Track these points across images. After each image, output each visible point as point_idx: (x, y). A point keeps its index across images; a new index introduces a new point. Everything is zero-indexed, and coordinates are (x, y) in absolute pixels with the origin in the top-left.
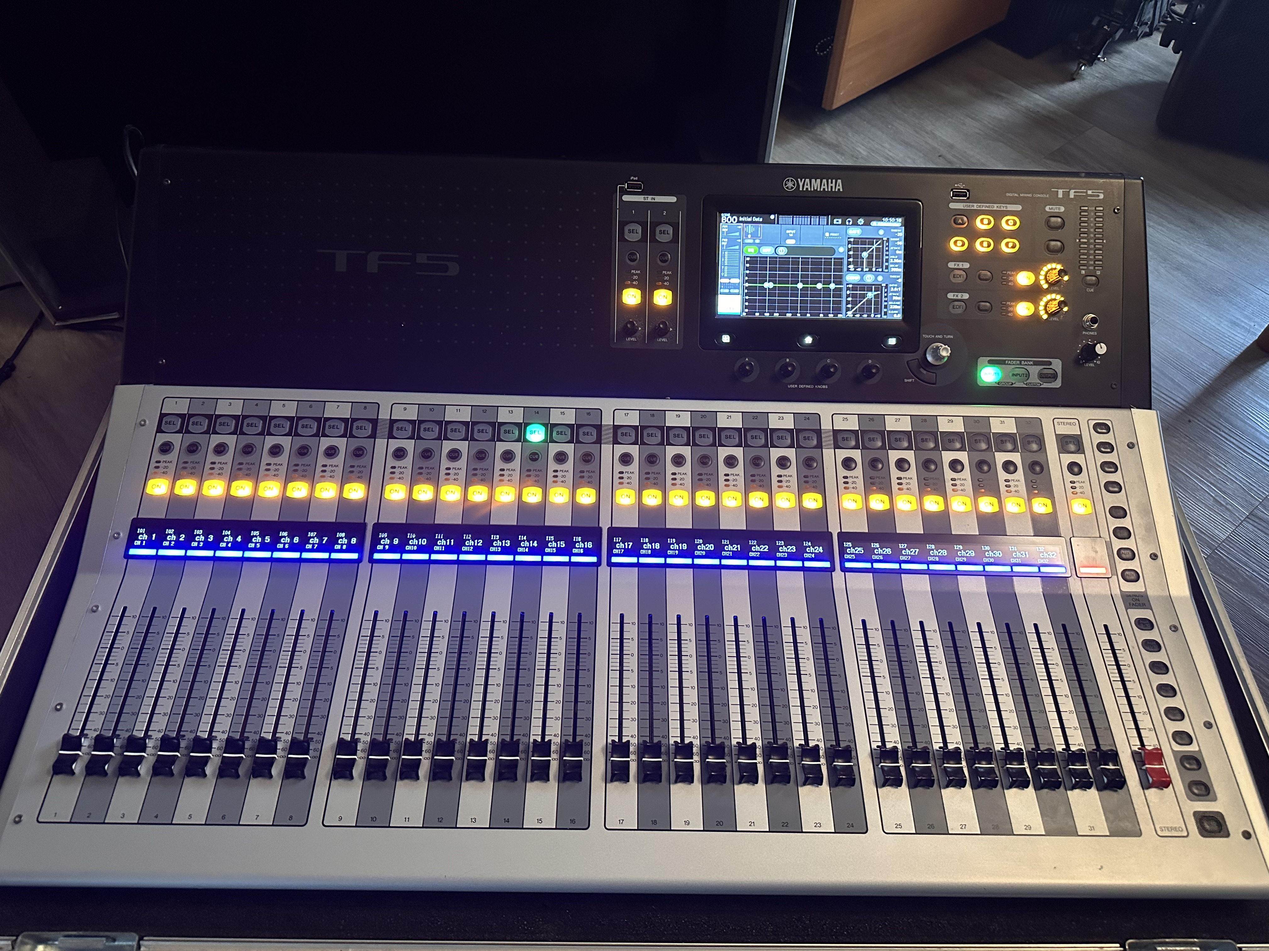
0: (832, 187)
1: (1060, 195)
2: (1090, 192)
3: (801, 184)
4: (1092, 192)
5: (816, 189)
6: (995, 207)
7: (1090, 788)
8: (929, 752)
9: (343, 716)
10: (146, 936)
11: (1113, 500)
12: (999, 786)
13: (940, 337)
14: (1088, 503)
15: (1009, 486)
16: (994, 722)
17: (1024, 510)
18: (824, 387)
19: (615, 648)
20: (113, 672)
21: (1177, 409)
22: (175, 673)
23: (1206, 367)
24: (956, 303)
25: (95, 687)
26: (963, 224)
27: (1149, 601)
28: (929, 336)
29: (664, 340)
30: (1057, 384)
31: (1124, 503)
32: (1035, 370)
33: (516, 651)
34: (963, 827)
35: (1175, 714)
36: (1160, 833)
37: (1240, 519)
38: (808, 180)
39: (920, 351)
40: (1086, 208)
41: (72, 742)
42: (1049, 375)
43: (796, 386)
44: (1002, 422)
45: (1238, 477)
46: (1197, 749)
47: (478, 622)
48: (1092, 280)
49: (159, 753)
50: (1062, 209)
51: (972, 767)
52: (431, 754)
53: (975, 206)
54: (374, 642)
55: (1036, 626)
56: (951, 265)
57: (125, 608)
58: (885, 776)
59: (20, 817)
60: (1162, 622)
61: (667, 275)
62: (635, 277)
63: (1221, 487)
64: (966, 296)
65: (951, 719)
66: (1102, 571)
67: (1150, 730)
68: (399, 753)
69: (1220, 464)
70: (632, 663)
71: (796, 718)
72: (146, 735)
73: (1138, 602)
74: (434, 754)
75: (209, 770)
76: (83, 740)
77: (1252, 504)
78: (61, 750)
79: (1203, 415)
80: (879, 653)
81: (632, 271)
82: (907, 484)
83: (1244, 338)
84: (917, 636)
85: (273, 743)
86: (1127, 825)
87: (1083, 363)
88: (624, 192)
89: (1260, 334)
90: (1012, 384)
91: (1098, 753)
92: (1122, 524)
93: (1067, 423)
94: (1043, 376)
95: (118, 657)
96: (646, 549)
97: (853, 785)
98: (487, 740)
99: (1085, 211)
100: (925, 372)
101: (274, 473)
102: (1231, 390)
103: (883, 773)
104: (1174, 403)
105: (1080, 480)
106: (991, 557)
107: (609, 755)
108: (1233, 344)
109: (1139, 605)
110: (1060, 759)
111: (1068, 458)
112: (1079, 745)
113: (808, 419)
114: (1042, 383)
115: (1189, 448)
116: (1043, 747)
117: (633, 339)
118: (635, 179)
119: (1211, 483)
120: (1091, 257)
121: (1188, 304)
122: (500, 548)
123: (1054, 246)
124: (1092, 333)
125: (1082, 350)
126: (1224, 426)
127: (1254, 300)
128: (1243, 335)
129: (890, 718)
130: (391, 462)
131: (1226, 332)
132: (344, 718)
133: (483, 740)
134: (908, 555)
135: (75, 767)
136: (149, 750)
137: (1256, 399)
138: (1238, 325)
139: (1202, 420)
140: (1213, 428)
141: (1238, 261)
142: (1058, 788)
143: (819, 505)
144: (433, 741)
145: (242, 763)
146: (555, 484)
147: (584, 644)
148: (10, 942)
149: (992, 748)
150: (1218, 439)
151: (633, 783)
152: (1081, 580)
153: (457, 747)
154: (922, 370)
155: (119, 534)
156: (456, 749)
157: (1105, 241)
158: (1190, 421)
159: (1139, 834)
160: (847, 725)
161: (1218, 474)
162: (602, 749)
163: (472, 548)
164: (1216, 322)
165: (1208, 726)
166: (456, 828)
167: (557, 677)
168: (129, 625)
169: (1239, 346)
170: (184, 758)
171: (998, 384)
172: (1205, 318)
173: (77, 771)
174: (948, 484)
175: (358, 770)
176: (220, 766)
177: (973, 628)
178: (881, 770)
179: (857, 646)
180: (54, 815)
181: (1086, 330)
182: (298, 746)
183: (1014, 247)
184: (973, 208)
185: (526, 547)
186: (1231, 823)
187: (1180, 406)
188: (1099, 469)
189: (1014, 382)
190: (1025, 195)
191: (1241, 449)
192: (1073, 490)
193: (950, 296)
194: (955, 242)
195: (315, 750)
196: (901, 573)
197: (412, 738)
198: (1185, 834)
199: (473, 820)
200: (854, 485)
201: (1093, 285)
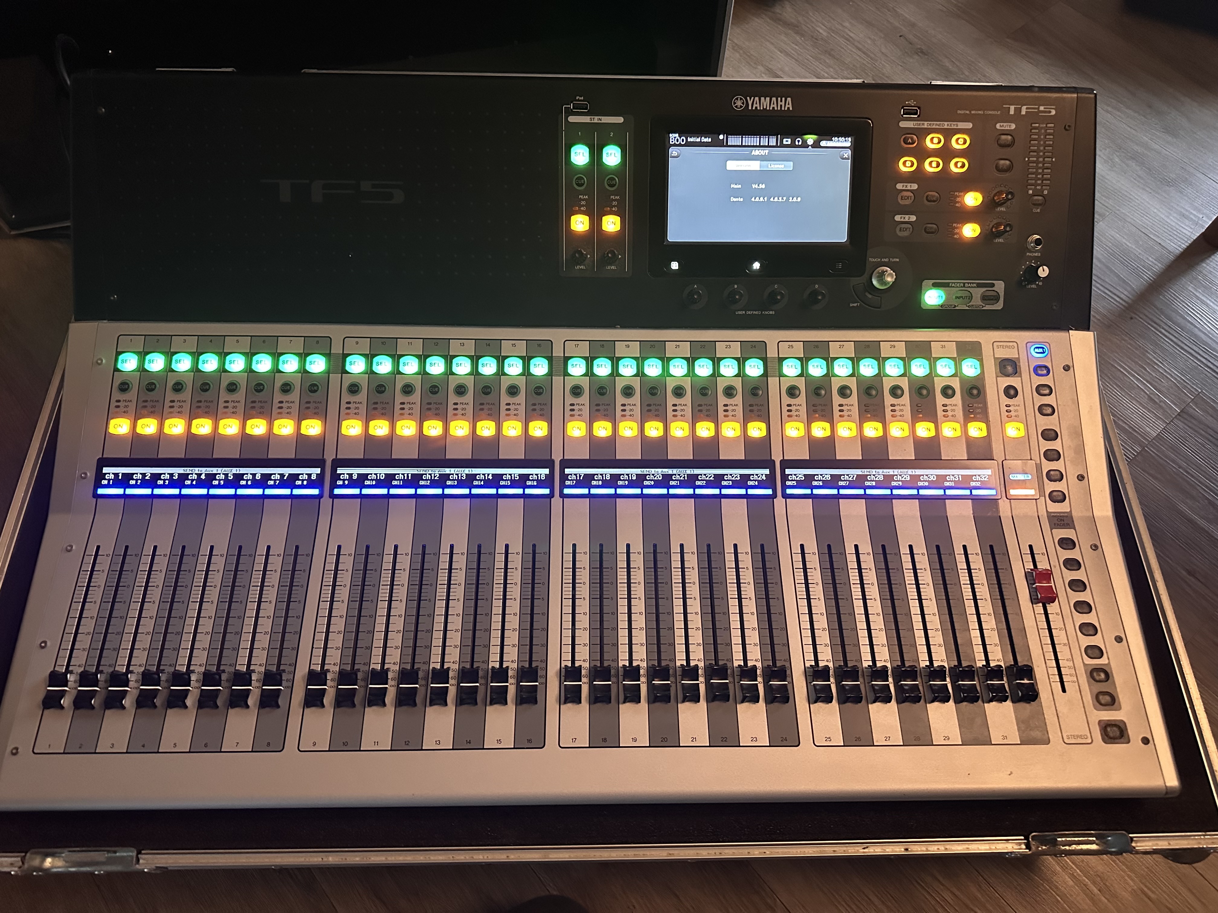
0: (781, 106)
1: (1012, 112)
2: (1042, 108)
3: (750, 103)
4: (1045, 108)
5: (765, 107)
6: (946, 125)
7: (1005, 701)
8: (858, 671)
9: (313, 648)
10: (143, 850)
11: (1045, 422)
12: (922, 701)
13: (886, 260)
14: (1021, 426)
15: (947, 411)
16: (921, 640)
17: (960, 434)
18: (771, 313)
19: (568, 577)
20: (92, 610)
21: (1120, 306)
22: (151, 610)
23: (1152, 262)
24: (903, 226)
25: (76, 624)
26: (913, 143)
27: (1073, 521)
28: (876, 260)
29: (613, 267)
30: (999, 306)
31: (1056, 426)
32: (978, 293)
33: (474, 582)
34: (888, 739)
35: (1089, 629)
36: (1066, 741)
37: (1172, 417)
38: (757, 99)
39: (866, 276)
40: (1037, 125)
41: (57, 678)
42: (992, 297)
43: (744, 312)
44: (943, 347)
45: (1173, 375)
46: (1106, 662)
47: (438, 554)
48: (1038, 200)
49: (142, 687)
50: (1013, 126)
51: (898, 683)
52: (397, 681)
53: (926, 125)
54: (338, 576)
55: (965, 547)
56: (899, 186)
57: (98, 547)
58: (816, 694)
59: (17, 749)
60: (1084, 542)
61: (615, 200)
62: (583, 203)
63: (1156, 384)
64: (913, 218)
65: (880, 638)
66: (1031, 492)
67: (1065, 645)
68: (366, 682)
69: (1157, 362)
70: (583, 591)
71: (736, 639)
72: (128, 671)
73: (1063, 522)
74: (399, 683)
75: (189, 702)
76: (68, 676)
77: (1185, 402)
78: (49, 686)
79: (1146, 312)
80: (816, 576)
81: (580, 197)
82: (848, 410)
83: (1191, 231)
84: (851, 559)
85: (248, 676)
86: (1036, 734)
87: (1026, 285)
88: (570, 113)
89: (1207, 226)
90: (955, 306)
91: (1015, 669)
92: (1053, 446)
93: (1006, 346)
94: (986, 298)
95: (96, 595)
96: (597, 480)
97: (787, 702)
98: (449, 668)
99: (1035, 128)
100: (870, 296)
101: (232, 410)
102: (1173, 285)
103: (815, 691)
104: (1118, 299)
105: (1015, 403)
106: (926, 481)
107: (563, 678)
108: (1179, 237)
109: (1064, 525)
110: (980, 674)
111: (1006, 381)
112: (998, 660)
113: (755, 347)
114: (984, 305)
115: (1129, 346)
116: (964, 664)
117: (582, 267)
118: (580, 98)
119: (1148, 382)
120: (1040, 176)
121: (1139, 196)
122: (456, 482)
123: (1003, 165)
124: (1036, 254)
125: (1024, 272)
126: (1164, 323)
127: (1205, 190)
128: (1191, 228)
129: (823, 638)
130: (346, 397)
131: (1174, 224)
132: (314, 649)
133: (445, 667)
134: (847, 481)
135: (63, 702)
136: (131, 684)
137: (1198, 294)
138: (1187, 218)
139: (1144, 317)
140: (1155, 325)
141: (1192, 148)
142: (977, 701)
143: (764, 433)
144: (398, 669)
145: (220, 696)
146: (508, 417)
147: (539, 574)
148: (19, 859)
149: (917, 666)
150: (1157, 336)
151: (585, 704)
152: (1010, 502)
153: (421, 675)
154: (867, 294)
155: (86, 474)
156: (420, 676)
157: (1054, 160)
158: (1132, 318)
159: (1047, 742)
160: (784, 645)
161: (1153, 371)
162: (557, 672)
163: (429, 481)
164: (1166, 214)
165: (1119, 640)
166: (422, 750)
167: (514, 606)
168: (104, 564)
169: (1186, 240)
170: (166, 690)
171: (942, 306)
172: (1155, 211)
173: (65, 706)
174: (888, 409)
175: (329, 699)
176: (199, 699)
177: (904, 550)
178: (813, 687)
179: (795, 569)
180: (48, 746)
181: (1030, 252)
182: (271, 677)
183: (963, 166)
184: (923, 127)
185: (481, 481)
186: (1131, 731)
187: (1124, 303)
188: (1035, 393)
189: (956, 305)
190: (977, 112)
191: (1179, 346)
192: (1007, 414)
193: (898, 218)
194: (904, 163)
195: (287, 680)
196: (839, 498)
197: (378, 667)
198: (1090, 741)
199: (438, 742)
200: (797, 413)
201: (1040, 205)
